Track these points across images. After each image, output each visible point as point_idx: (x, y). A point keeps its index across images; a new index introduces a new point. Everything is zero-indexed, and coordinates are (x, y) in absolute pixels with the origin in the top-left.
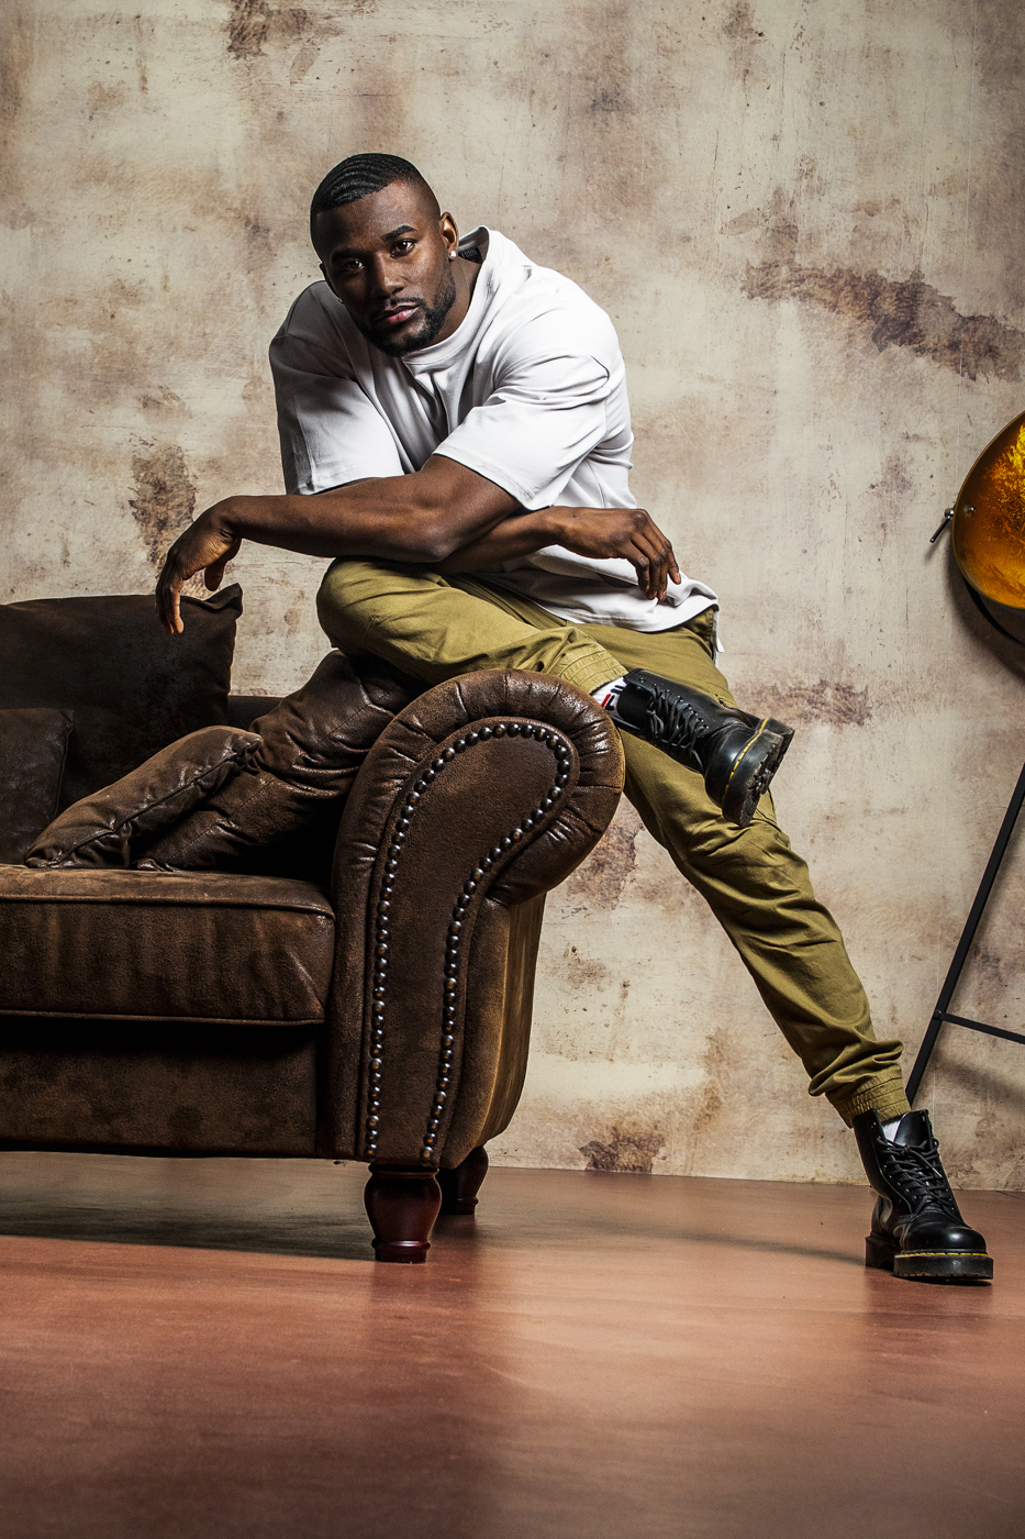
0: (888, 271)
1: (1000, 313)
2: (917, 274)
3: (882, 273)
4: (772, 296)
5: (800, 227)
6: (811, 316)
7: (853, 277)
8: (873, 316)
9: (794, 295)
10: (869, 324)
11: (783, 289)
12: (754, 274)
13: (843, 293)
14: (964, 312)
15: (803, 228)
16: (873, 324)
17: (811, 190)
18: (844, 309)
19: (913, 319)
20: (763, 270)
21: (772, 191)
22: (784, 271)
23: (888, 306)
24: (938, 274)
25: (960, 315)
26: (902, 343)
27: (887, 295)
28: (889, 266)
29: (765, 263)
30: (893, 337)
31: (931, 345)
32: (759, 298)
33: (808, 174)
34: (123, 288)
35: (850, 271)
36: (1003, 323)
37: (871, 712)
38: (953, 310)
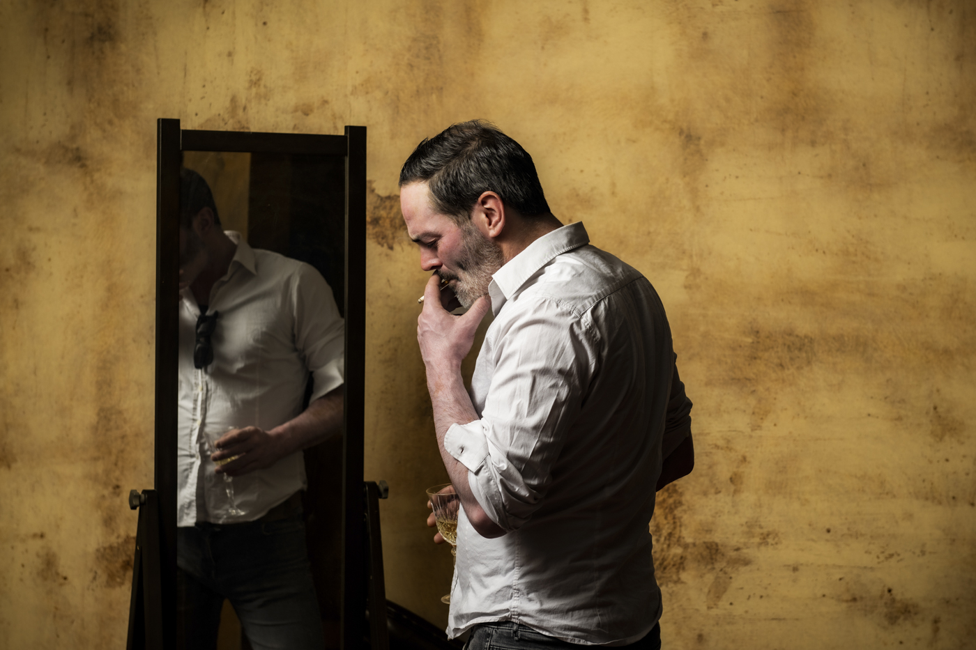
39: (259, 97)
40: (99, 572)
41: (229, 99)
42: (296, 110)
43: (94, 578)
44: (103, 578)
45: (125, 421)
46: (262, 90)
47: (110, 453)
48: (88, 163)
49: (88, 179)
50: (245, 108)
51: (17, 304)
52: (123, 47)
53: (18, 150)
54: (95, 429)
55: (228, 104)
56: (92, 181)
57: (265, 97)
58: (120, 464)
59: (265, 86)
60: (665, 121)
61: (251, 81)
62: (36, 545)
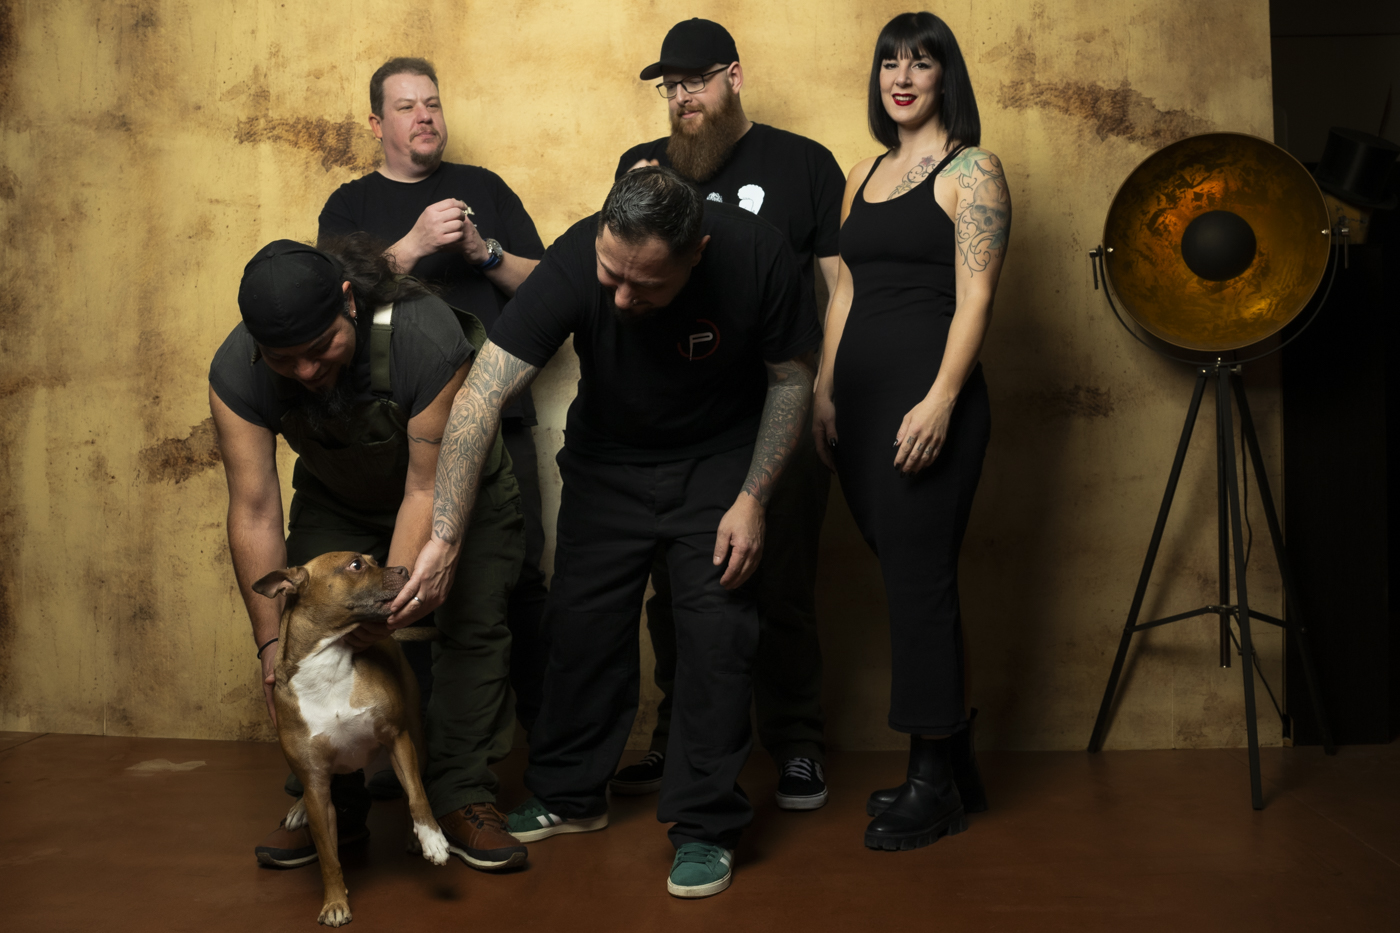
0: (1104, 82)
1: (1188, 107)
2: (1125, 83)
3: (1100, 84)
4: (1020, 105)
5: (1037, 54)
6: (1050, 119)
7: (1079, 88)
8: (1095, 115)
9: (1036, 104)
10: (1093, 122)
11: (1028, 100)
12: (1005, 90)
13: (1072, 100)
14: (1162, 108)
15: (1039, 54)
16: (1096, 121)
17: (1043, 27)
18: (1074, 112)
19: (1125, 116)
20: (1012, 87)
21: (1014, 29)
22: (1028, 87)
23: (1106, 108)
24: (1141, 81)
25: (1159, 111)
26: (1118, 134)
27: (1105, 99)
28: (1105, 78)
29: (1013, 82)
30: (1112, 130)
31: (1140, 134)
32: (1011, 108)
33: (1040, 15)
34: (548, 135)
35: (1076, 83)
36: (1191, 114)
37: (1114, 406)
38: (1154, 107)
39: (277, 65)
40: (142, 471)
41: (252, 68)
42: (309, 75)
43: (138, 476)
44: (145, 475)
45: (163, 341)
46: (281, 59)
47: (150, 369)
48: (132, 127)
49: (132, 140)
50: (265, 75)
51: (71, 248)
52: (163, 31)
53: (73, 120)
54: (138, 349)
55: (251, 72)
56: (136, 142)
57: (283, 66)
58: (159, 377)
59: (283, 57)
60: (620, 72)
61: (271, 52)
62: (88, 451)
